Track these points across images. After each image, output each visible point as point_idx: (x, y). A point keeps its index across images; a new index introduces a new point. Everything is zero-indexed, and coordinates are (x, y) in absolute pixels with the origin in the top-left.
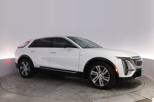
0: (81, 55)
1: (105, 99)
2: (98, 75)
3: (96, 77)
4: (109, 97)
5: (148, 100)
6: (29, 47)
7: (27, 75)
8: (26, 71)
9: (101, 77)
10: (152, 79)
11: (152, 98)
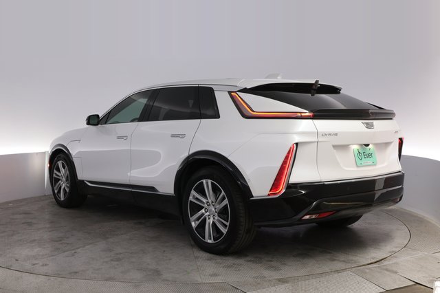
1: (286, 285)
4: (297, 278)
5: (421, 288)
10: (434, 223)
11: (432, 282)
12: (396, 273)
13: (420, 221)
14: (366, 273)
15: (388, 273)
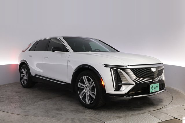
0: (69, 61)
2: (85, 88)
3: (83, 91)
5: (177, 120)
6: (29, 50)
7: (25, 84)
8: (25, 79)
9: (88, 92)
10: (182, 93)
12: (167, 114)
13: (176, 92)
14: (154, 114)
15: (163, 114)
